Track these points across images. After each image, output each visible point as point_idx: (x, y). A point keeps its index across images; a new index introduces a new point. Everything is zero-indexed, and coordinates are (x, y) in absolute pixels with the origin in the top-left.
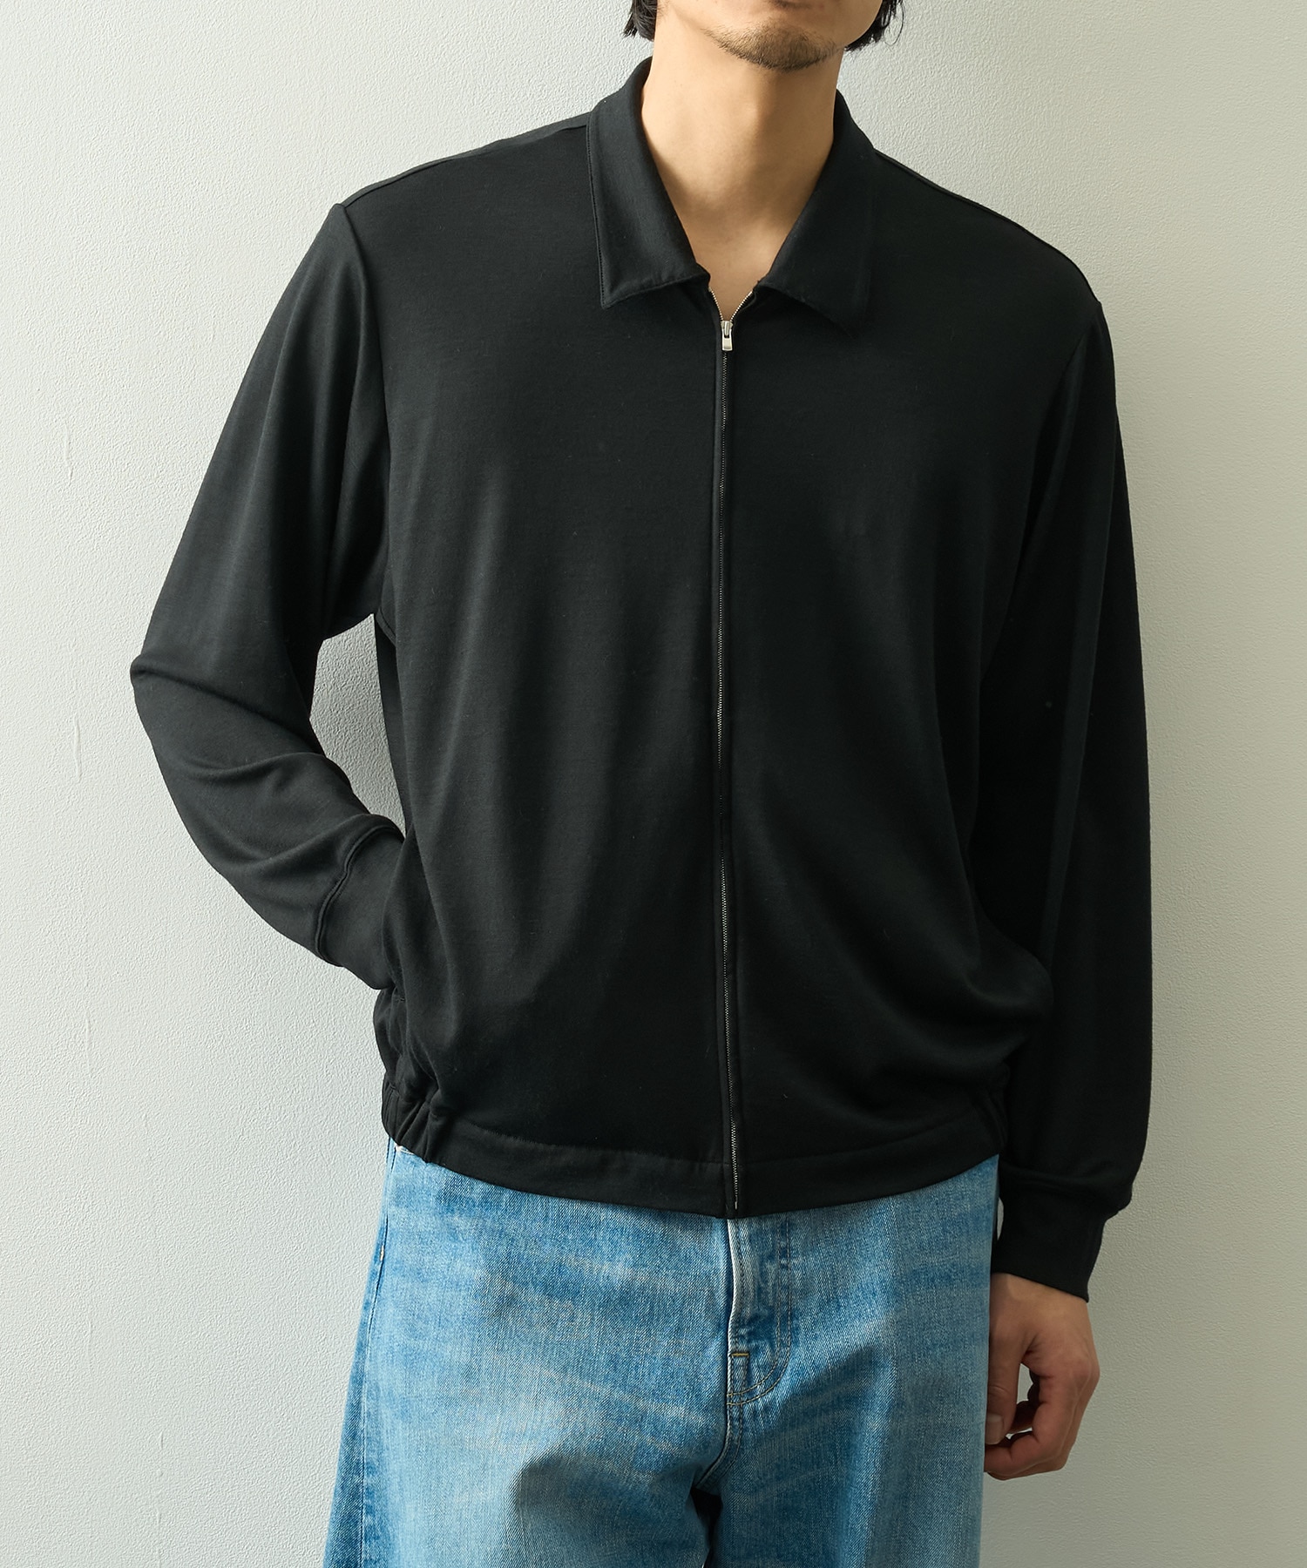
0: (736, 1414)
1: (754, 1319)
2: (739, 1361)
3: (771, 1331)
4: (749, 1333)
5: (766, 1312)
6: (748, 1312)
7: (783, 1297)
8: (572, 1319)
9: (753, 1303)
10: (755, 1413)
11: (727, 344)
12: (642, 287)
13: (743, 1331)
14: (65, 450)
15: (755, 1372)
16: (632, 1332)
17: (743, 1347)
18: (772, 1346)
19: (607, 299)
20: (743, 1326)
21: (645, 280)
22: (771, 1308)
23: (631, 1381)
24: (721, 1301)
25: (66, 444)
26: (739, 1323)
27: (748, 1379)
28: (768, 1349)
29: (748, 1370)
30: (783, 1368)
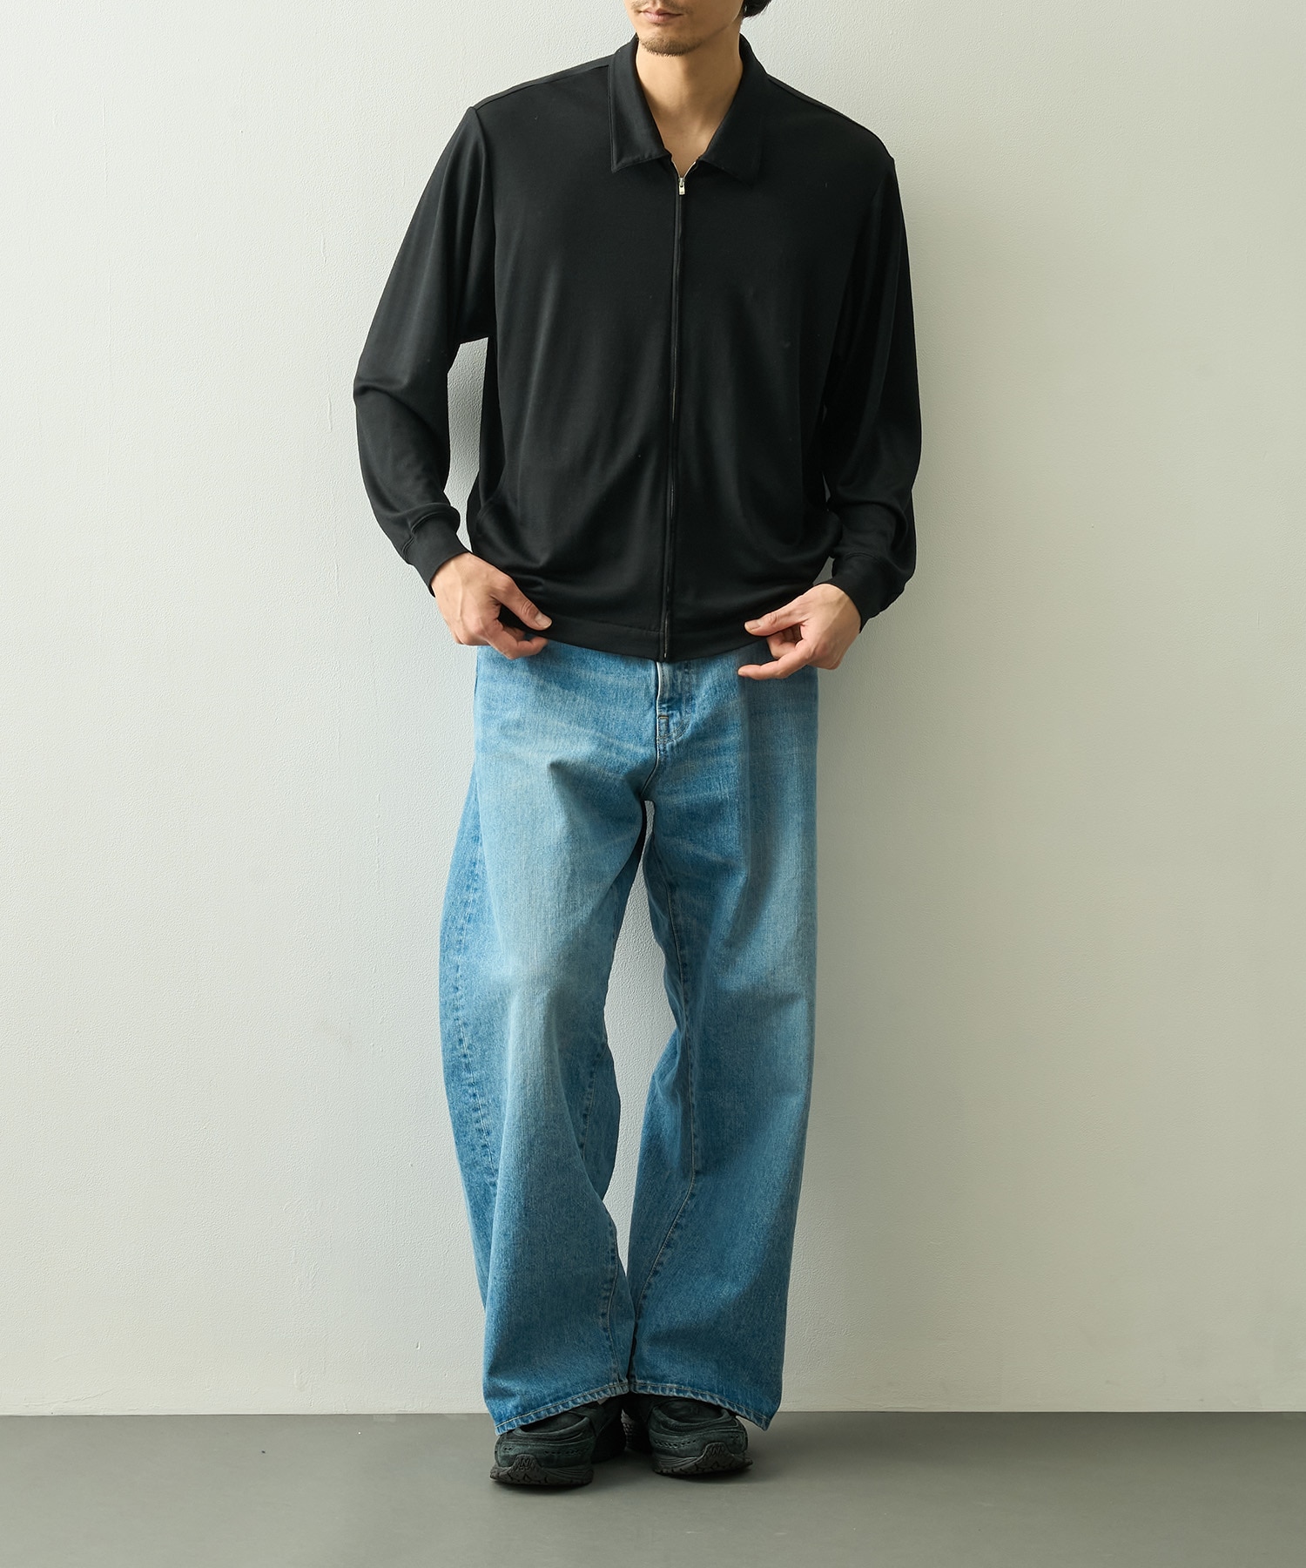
0: (662, 748)
1: (670, 700)
2: (663, 721)
3: (681, 706)
4: (668, 707)
5: (677, 696)
6: (667, 695)
7: (687, 688)
8: (574, 700)
9: (670, 691)
10: (672, 747)
11: (682, 190)
12: (634, 162)
13: (664, 706)
14: (322, 247)
15: (671, 726)
16: (606, 708)
17: (665, 713)
18: (681, 714)
19: (615, 168)
20: (664, 703)
21: (636, 157)
22: (680, 694)
23: (604, 730)
24: (653, 691)
25: (322, 244)
26: (662, 701)
27: (668, 730)
28: (678, 714)
29: (668, 725)
30: (687, 724)
